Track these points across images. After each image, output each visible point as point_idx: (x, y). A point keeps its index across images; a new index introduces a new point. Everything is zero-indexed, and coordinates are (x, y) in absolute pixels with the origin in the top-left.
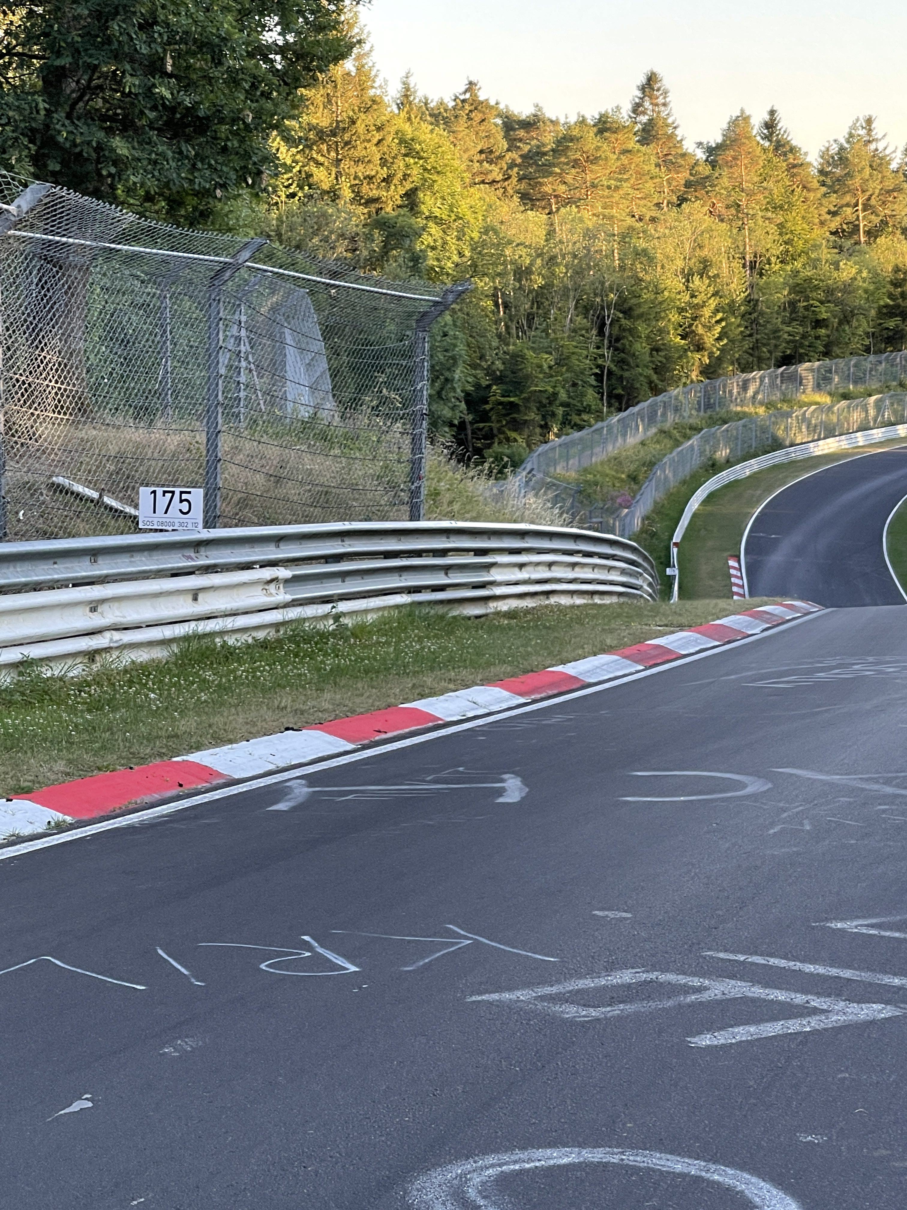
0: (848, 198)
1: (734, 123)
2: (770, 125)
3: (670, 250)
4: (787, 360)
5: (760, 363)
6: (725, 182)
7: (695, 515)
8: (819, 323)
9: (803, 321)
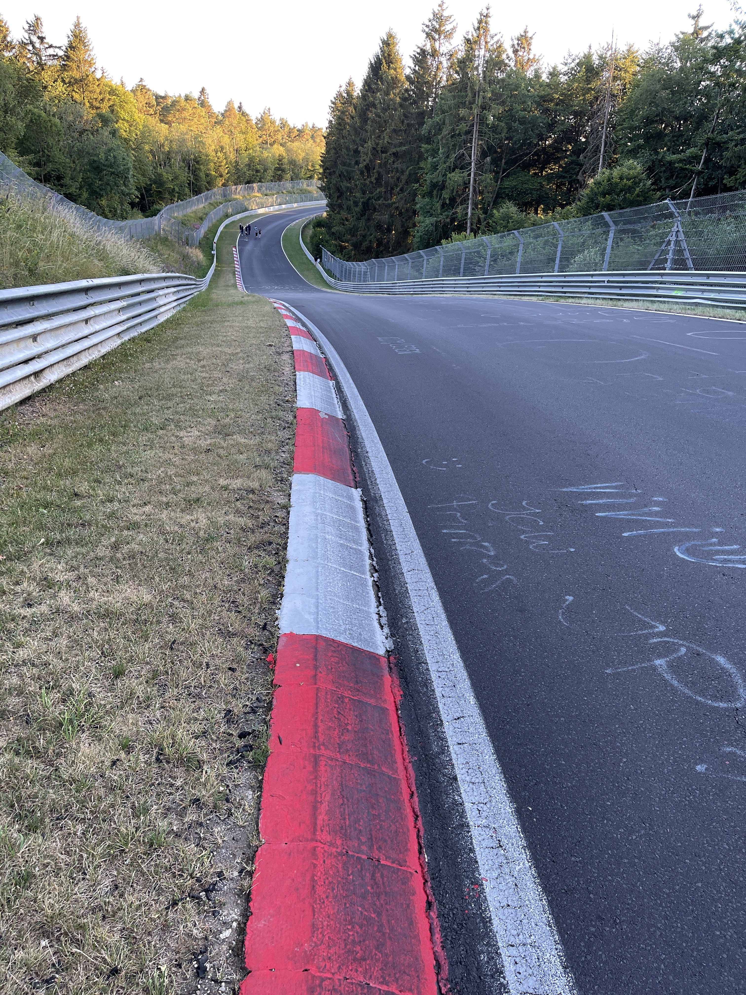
0: (264, 132)
1: (229, 103)
2: (240, 108)
3: (210, 142)
4: (248, 182)
5: (240, 183)
6: (227, 122)
7: (222, 232)
8: (257, 171)
9: (253, 170)
